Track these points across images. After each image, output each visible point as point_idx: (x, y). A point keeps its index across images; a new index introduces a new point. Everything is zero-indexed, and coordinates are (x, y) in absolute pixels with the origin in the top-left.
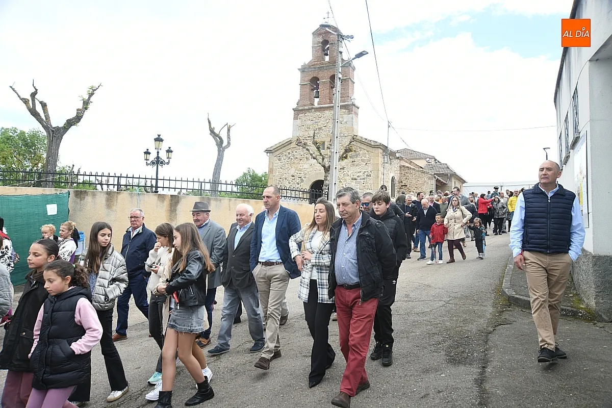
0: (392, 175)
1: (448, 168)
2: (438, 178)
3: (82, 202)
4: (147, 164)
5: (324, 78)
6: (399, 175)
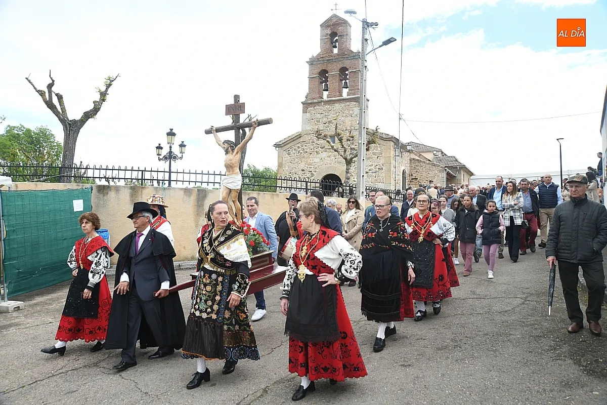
0: (403, 168)
2: (449, 170)
3: (105, 197)
4: (160, 159)
5: (334, 71)
6: (409, 168)
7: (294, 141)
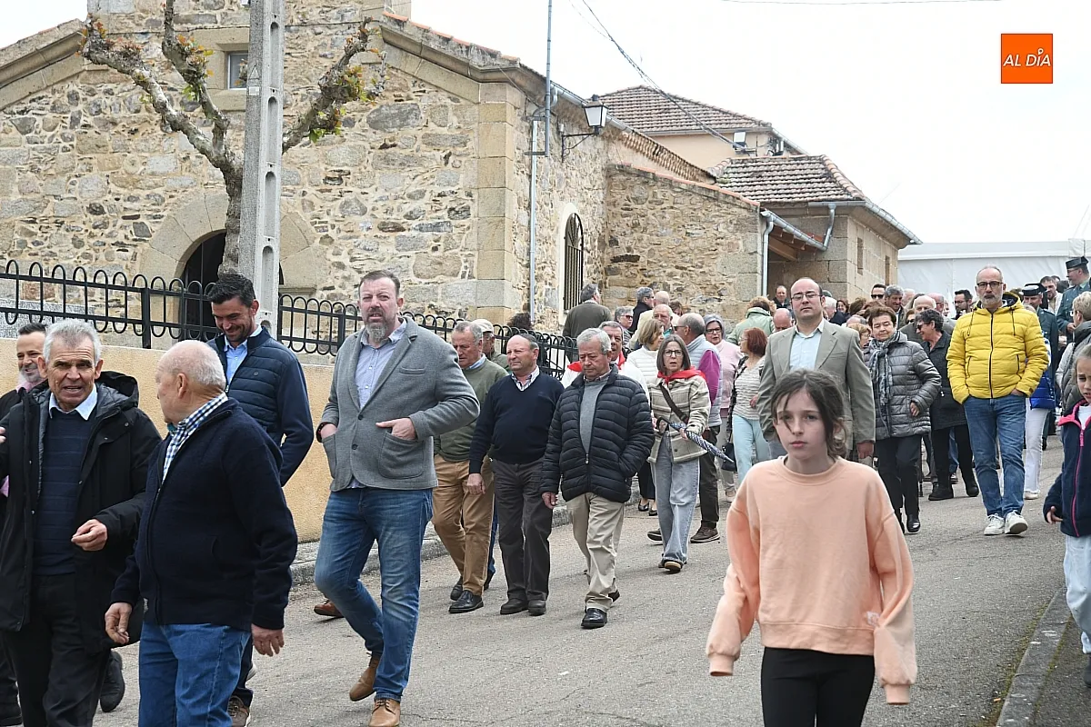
1: (829, 176)
2: (782, 222)
6: (600, 209)
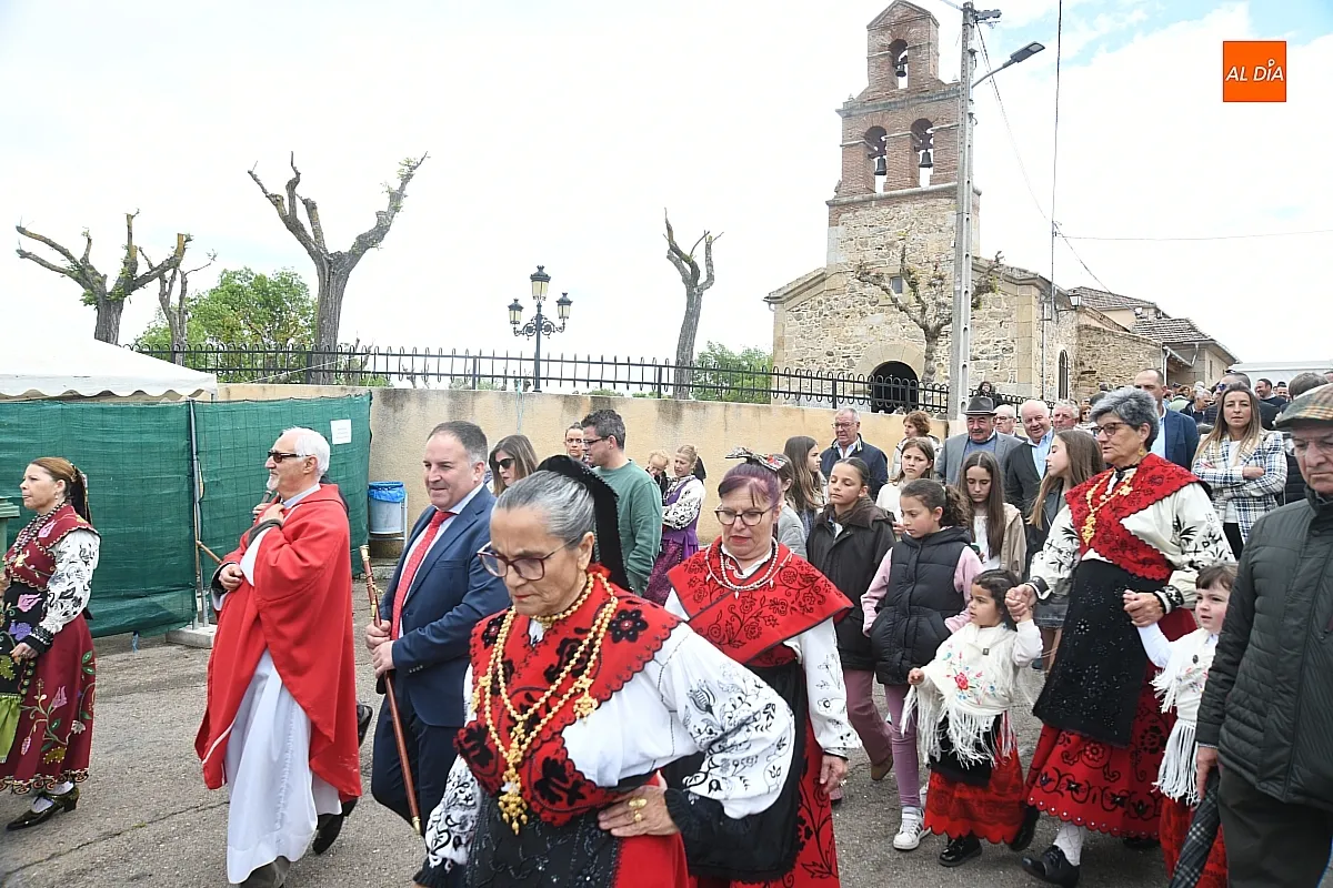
0: (1061, 348)
2: (1173, 352)
3: (397, 415)
4: (516, 332)
5: (898, 129)
6: (1075, 347)
7: (809, 288)
